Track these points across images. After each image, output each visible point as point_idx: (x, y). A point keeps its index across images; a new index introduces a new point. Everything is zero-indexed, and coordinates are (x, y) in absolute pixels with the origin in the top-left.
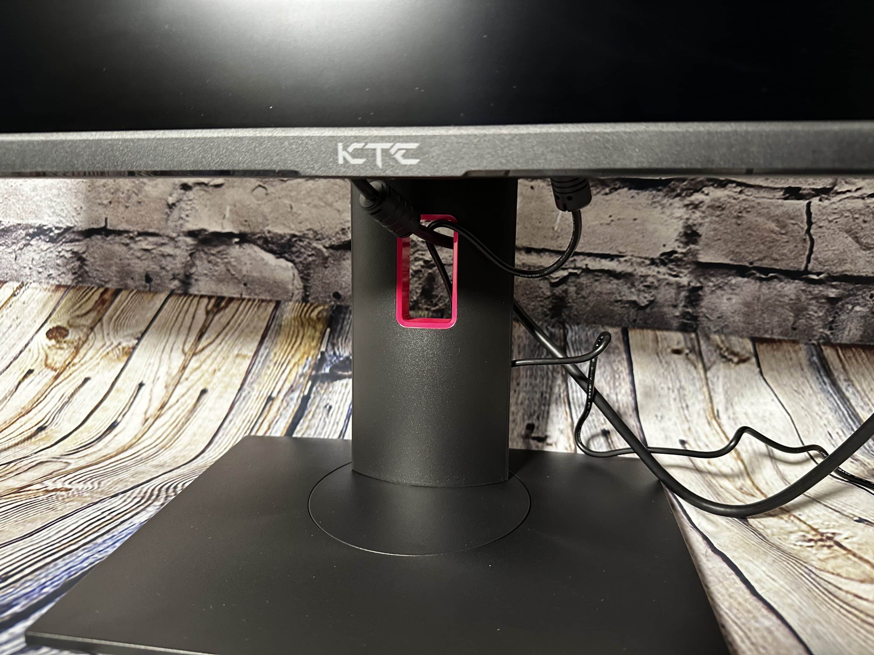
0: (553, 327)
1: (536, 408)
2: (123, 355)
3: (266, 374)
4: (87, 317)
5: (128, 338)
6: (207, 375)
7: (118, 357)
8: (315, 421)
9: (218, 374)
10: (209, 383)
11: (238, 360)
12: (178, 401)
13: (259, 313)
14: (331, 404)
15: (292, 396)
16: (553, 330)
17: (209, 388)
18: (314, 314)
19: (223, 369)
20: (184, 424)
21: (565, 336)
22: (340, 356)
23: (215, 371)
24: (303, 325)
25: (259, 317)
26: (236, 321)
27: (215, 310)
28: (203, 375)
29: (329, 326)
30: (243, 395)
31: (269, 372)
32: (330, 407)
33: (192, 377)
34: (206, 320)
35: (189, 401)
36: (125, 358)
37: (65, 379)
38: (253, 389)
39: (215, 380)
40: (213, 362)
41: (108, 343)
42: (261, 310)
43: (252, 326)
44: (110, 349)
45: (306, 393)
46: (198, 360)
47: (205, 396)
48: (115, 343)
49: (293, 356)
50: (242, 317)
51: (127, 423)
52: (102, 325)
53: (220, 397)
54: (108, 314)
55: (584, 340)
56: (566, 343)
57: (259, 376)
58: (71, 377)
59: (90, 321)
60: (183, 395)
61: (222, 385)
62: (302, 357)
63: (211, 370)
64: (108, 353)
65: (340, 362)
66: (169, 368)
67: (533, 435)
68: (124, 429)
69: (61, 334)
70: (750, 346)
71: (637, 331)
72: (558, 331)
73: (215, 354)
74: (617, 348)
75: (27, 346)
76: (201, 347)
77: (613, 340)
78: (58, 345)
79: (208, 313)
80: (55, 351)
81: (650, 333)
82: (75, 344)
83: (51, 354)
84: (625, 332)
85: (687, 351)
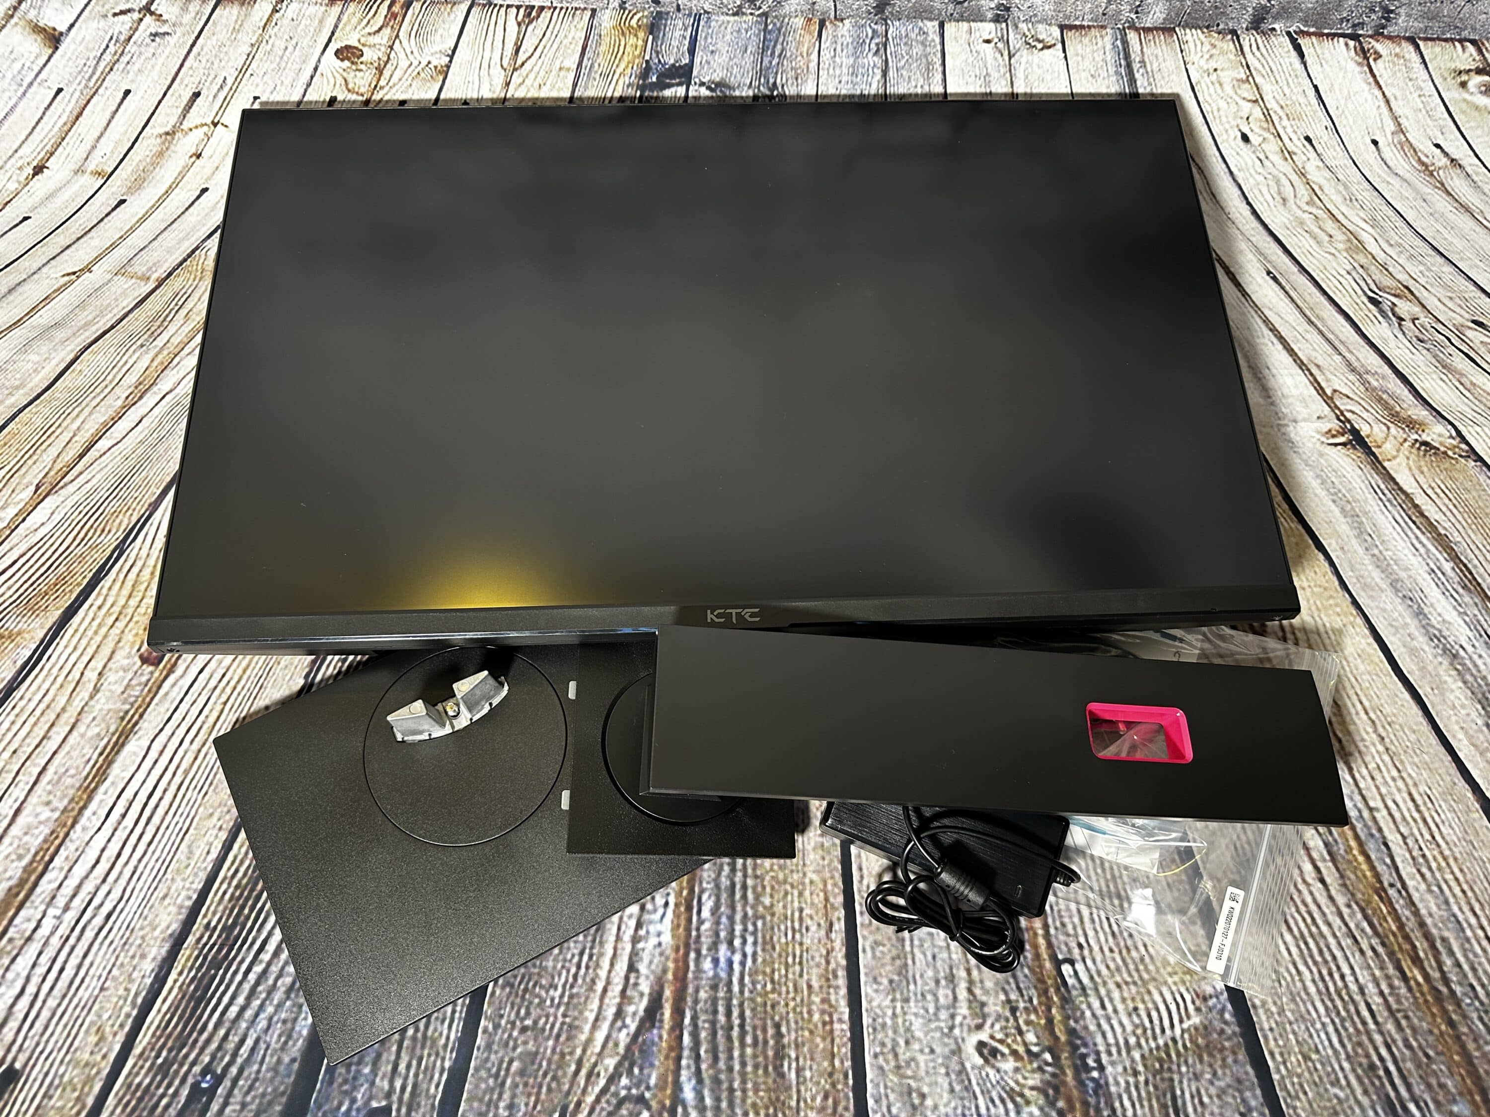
0: (876, 24)
2: (437, 76)
3: (592, 85)
4: (381, 34)
5: (438, 56)
6: (532, 91)
7: (432, 78)
9: (543, 88)
11: (562, 73)
13: (575, 23)
16: (875, 27)
18: (634, 22)
19: (548, 83)
21: (887, 32)
22: (665, 63)
23: (539, 85)
24: (623, 34)
25: (575, 26)
26: (552, 33)
27: (527, 21)
28: (528, 91)
29: (651, 33)
31: (596, 84)
33: (517, 93)
34: (519, 33)
36: (441, 78)
40: (536, 77)
41: (415, 63)
42: (577, 19)
43: (570, 37)
44: (419, 69)
46: (518, 75)
48: (424, 63)
49: (618, 66)
50: (557, 27)
52: (401, 43)
54: (404, 30)
55: (904, 34)
56: (887, 39)
57: (586, 88)
59: (385, 39)
62: (627, 66)
63: (536, 84)
64: (418, 74)
65: (666, 68)
66: (490, 85)
69: (353, 54)
70: (1056, 32)
71: (953, 24)
72: (880, 28)
73: (536, 69)
74: (933, 40)
75: (316, 69)
76: (519, 62)
77: (930, 33)
78: (354, 67)
79: (519, 24)
80: (352, 74)
81: (965, 25)
82: (376, 65)
83: (350, 77)
84: (942, 25)
85: (996, 40)
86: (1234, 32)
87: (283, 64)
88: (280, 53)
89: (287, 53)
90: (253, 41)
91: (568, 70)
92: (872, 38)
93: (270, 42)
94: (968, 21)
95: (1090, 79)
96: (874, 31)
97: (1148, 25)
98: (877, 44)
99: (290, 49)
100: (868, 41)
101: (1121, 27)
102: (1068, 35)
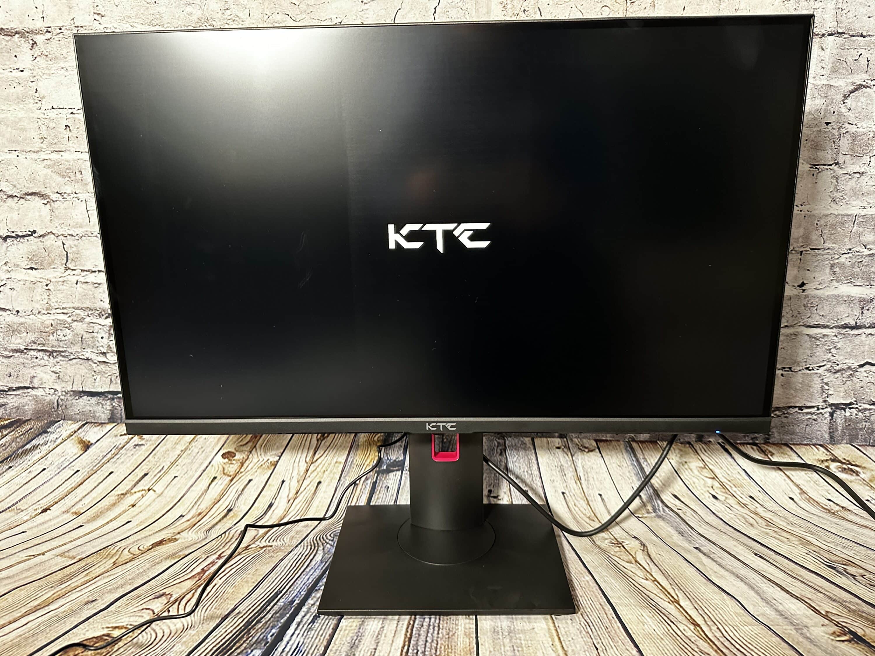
0: (499, 439)
1: (493, 482)
2: (271, 466)
3: (352, 471)
4: (247, 445)
5: (273, 456)
6: (320, 474)
7: (268, 467)
8: (381, 495)
9: (326, 473)
10: (322, 478)
11: (337, 465)
12: (305, 489)
13: (346, 439)
14: (388, 485)
15: (367, 482)
16: (499, 441)
17: (322, 480)
18: (376, 439)
19: (329, 470)
20: (311, 501)
21: (505, 443)
22: (391, 459)
23: (324, 471)
24: (370, 445)
25: (346, 441)
26: (334, 444)
27: (322, 438)
28: (318, 474)
29: (384, 444)
30: (341, 483)
31: (354, 470)
32: (388, 487)
33: (312, 475)
34: (317, 444)
35: (311, 489)
36: (273, 467)
37: (237, 481)
38: (346, 480)
39: (325, 476)
40: (323, 467)
41: (261, 460)
42: (347, 437)
43: (343, 445)
44: (263, 463)
45: (374, 480)
46: (314, 466)
47: (320, 485)
48: (266, 460)
49: (366, 461)
50: (337, 442)
51: (278, 503)
52: (256, 450)
53: (328, 485)
54: (259, 443)
55: (514, 444)
56: (506, 447)
57: (348, 472)
58: (240, 480)
59: (249, 448)
60: (308, 486)
61: (329, 478)
62: (371, 461)
63: (322, 471)
64: (262, 465)
65: (391, 463)
66: (299, 471)
67: (492, 495)
68: (277, 506)
69: (231, 456)
70: (594, 444)
71: (539, 439)
72: (501, 441)
73: (323, 463)
74: (530, 447)
75: (210, 463)
76: (315, 459)
77: (528, 444)
78: (230, 462)
79: (318, 440)
80: (228, 465)
81: (544, 440)
82: (241, 461)
83: (226, 467)
84: (533, 440)
85: (563, 447)
86: (689, 443)
87: (195, 460)
88: (195, 455)
89: (198, 454)
90: (183, 449)
91: (340, 463)
92: (498, 447)
93: (191, 449)
94: (546, 437)
95: (618, 467)
96: (498, 443)
97: (642, 439)
98: (501, 450)
99: (200, 452)
100: (496, 448)
101: (627, 440)
102: (601, 444)
